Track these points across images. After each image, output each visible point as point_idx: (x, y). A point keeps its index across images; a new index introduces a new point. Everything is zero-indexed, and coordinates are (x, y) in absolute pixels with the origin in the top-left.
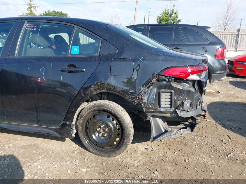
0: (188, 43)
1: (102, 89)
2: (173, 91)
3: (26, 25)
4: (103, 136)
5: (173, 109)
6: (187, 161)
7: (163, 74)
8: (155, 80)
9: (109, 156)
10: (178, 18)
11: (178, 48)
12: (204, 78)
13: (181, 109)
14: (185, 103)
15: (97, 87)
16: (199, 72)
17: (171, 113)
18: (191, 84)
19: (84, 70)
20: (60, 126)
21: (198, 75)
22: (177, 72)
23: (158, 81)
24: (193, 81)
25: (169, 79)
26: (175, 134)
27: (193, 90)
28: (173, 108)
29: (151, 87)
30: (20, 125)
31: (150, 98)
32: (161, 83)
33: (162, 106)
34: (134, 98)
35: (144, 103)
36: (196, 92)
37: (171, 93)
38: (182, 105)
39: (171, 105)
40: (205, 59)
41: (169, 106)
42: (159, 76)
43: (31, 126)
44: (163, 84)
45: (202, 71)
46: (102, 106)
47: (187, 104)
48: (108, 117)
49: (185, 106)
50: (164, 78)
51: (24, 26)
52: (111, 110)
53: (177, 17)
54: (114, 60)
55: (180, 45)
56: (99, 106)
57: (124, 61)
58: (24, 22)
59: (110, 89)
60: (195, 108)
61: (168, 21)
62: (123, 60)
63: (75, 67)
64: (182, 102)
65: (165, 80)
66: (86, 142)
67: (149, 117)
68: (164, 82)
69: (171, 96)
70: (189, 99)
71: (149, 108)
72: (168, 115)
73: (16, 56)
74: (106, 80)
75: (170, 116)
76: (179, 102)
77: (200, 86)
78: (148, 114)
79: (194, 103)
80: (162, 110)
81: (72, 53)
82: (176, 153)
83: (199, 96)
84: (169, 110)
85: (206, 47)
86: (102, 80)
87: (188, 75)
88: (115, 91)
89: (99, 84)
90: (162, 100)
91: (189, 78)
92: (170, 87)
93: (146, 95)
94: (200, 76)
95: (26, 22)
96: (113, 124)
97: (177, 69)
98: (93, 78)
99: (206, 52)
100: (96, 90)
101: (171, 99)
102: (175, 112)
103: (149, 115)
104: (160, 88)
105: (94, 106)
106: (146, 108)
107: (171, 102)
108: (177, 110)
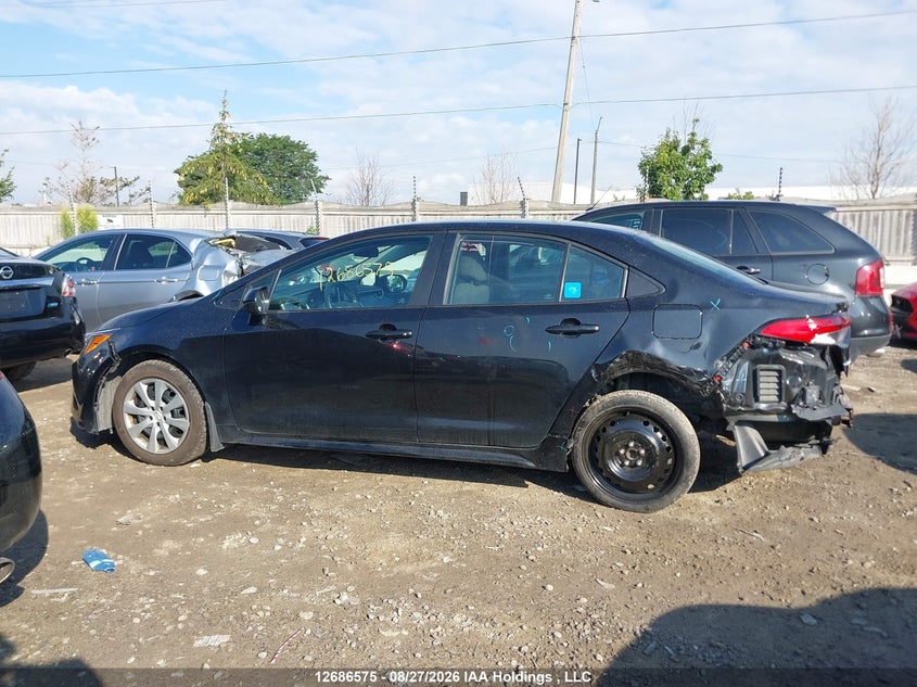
0: (773, 254)
1: (634, 367)
2: (783, 367)
3: (459, 240)
4: (633, 465)
5: (783, 406)
6: (816, 520)
7: (762, 334)
8: (746, 345)
9: (647, 511)
10: (710, 158)
11: (747, 268)
12: (844, 342)
13: (801, 403)
14: (809, 391)
15: (625, 362)
16: (833, 330)
17: (779, 413)
18: (818, 355)
19: (597, 328)
20: (538, 445)
21: (831, 335)
22: (791, 330)
23: (752, 347)
24: (822, 348)
25: (774, 343)
26: (790, 459)
27: (822, 365)
28: (783, 403)
29: (739, 360)
30: (446, 447)
31: (736, 385)
32: (757, 351)
33: (761, 398)
34: (704, 382)
35: (726, 394)
36: (828, 370)
37: (779, 371)
38: (803, 395)
39: (780, 397)
40: (843, 304)
41: (775, 398)
42: (754, 338)
43: (470, 448)
44: (763, 353)
45: (840, 327)
46: (632, 401)
47: (813, 394)
48: (646, 424)
49: (808, 398)
50: (764, 341)
51: (457, 244)
52: (652, 410)
53: (708, 155)
54: (661, 307)
55: (750, 259)
56: (625, 402)
57: (680, 309)
58: (454, 236)
59: (652, 367)
60: (828, 404)
61: (678, 168)
62: (679, 307)
63: (578, 323)
64: (803, 390)
65: (766, 346)
66: (594, 483)
67: (732, 423)
68: (765, 350)
69: (780, 378)
70: (815, 383)
71: (735, 405)
72: (774, 418)
73: (445, 303)
74: (644, 347)
75: (777, 420)
76: (796, 391)
77: (837, 357)
78: (729, 418)
79: (825, 393)
80: (763, 406)
81: (566, 296)
82: (788, 508)
83: (834, 379)
84: (776, 406)
85: (825, 262)
86: (637, 348)
87: (812, 334)
88: (663, 370)
89: (630, 354)
90: (761, 385)
91: (813, 341)
92: (778, 360)
93: (728, 376)
94: (835, 337)
95: (459, 236)
96: (657, 439)
97: (790, 323)
98: (617, 344)
99: (827, 275)
100: (621, 367)
101: (780, 384)
102: (789, 411)
103: (732, 420)
104: (755, 361)
105: (613, 402)
106: (730, 403)
107: (780, 390)
108: (793, 406)
